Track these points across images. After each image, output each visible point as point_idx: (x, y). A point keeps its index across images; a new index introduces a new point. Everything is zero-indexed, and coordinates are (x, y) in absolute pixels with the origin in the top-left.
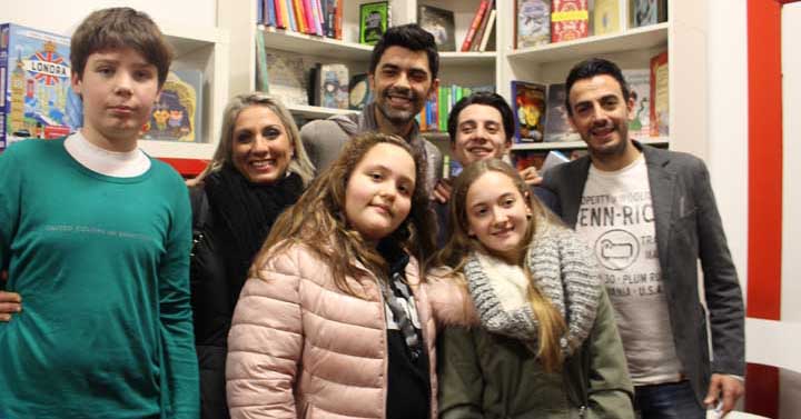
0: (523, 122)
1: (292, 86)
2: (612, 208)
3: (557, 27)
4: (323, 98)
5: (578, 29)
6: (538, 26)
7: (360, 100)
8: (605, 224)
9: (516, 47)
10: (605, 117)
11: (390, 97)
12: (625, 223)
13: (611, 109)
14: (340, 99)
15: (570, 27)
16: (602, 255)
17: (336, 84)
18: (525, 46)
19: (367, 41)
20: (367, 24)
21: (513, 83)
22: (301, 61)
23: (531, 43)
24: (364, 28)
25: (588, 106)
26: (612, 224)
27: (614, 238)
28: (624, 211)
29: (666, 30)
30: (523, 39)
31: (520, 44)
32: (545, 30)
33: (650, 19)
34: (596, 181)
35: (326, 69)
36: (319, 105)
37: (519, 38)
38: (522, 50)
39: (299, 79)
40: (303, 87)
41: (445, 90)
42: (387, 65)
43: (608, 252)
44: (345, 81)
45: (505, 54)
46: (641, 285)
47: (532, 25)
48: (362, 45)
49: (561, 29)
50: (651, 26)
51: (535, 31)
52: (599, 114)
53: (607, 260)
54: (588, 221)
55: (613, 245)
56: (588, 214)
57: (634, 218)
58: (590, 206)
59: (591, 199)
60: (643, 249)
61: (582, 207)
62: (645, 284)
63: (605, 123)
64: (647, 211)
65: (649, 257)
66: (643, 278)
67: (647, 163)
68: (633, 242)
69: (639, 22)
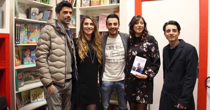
1: (22, 13)
3: (92, 2)
4: (32, 17)
5: (97, 3)
6: (87, 1)
7: (41, 18)
9: (81, 6)
14: (36, 18)
15: (95, 2)
17: (35, 13)
18: (83, 6)
21: (80, 15)
22: (24, 6)
23: (85, 6)
25: (111, 24)
27: (114, 52)
28: (116, 46)
29: (119, 5)
30: (83, 4)
31: (82, 6)
32: (89, 3)
34: (109, 40)
35: (32, 9)
36: (30, 19)
38: (83, 7)
39: (24, 11)
40: (25, 14)
43: (113, 55)
44: (38, 12)
45: (79, 8)
47: (85, 1)
48: (42, 3)
49: (93, 3)
50: (115, 4)
51: (86, 3)
52: (113, 26)
53: (113, 56)
54: (108, 49)
55: (114, 54)
56: (108, 47)
57: (118, 47)
58: (108, 46)
59: (108, 44)
60: (121, 54)
61: (106, 46)
62: (121, 61)
63: (114, 28)
64: (121, 46)
65: (122, 55)
66: (121, 59)
67: (121, 36)
68: (118, 52)
69: (112, 3)
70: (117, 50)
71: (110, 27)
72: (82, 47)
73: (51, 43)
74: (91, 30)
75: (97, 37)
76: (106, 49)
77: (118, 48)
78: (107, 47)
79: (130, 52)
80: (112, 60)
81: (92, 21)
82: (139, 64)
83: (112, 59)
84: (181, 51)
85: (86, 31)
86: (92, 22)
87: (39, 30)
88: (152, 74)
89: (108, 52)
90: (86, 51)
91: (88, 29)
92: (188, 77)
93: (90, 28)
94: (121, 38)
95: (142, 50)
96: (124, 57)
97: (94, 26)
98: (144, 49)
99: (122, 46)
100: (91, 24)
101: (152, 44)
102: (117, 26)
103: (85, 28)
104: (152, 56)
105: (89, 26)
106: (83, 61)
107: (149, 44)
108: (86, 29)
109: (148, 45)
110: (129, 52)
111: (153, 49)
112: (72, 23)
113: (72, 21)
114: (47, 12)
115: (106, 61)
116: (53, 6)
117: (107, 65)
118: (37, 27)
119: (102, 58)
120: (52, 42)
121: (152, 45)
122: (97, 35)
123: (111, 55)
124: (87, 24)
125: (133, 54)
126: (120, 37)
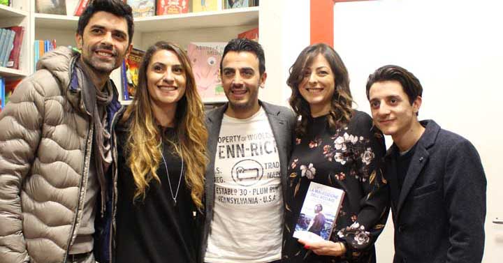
2: (243, 145)
8: (238, 156)
10: (242, 83)
11: (97, 52)
12: (252, 155)
13: (249, 78)
15: (174, 3)
16: (238, 177)
25: (231, 72)
26: (243, 156)
27: (246, 165)
28: (252, 146)
29: (258, 12)
32: (151, 4)
33: (242, 4)
34: (229, 125)
42: (95, 26)
43: (241, 175)
46: (265, 195)
49: (166, 4)
50: (243, 9)
51: (141, 4)
52: (238, 79)
53: (241, 180)
54: (224, 154)
55: (244, 170)
56: (225, 150)
57: (258, 151)
58: (225, 144)
59: (225, 138)
60: (266, 172)
61: (219, 144)
62: (267, 195)
63: (240, 86)
64: (267, 145)
65: (270, 176)
66: (266, 191)
67: (267, 113)
68: (259, 167)
69: (231, 4)
70: (255, 157)
71: (228, 81)
72: (142, 147)
73: (41, 137)
74: (176, 88)
75: (195, 114)
76: (217, 154)
77: (257, 154)
78: (221, 146)
79: (294, 166)
80: (236, 191)
81: (180, 58)
82: (320, 208)
83: (238, 187)
84: (428, 159)
85: (158, 94)
86: (178, 63)
88: (361, 236)
89: (224, 166)
90: (154, 163)
91: (166, 84)
92: (456, 239)
93: (172, 82)
94: (269, 119)
95: (330, 160)
96: (277, 182)
97: (184, 75)
98: (338, 155)
99: (272, 146)
100: (175, 69)
101: (362, 138)
102: (252, 81)
103: (156, 83)
104: (364, 180)
105: (170, 75)
106: (141, 196)
107: (354, 140)
108: (159, 87)
109: (348, 144)
110: (291, 167)
111: (366, 156)
114: (4, 34)
115: (217, 195)
117: (222, 208)
119: (204, 187)
120: (46, 137)
121: (363, 141)
122: (195, 107)
123: (235, 175)
124: (161, 68)
125: (303, 174)
126: (266, 118)
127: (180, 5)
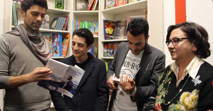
0: (107, 33)
2: (130, 63)
6: (112, 2)
7: (54, 26)
8: (126, 67)
9: (105, 9)
15: (120, 2)
17: (45, 21)
19: (57, 7)
20: (58, 2)
21: (104, 20)
23: (110, 7)
24: (57, 3)
30: (107, 6)
31: (106, 8)
32: (114, 4)
37: (106, 6)
38: (107, 9)
41: (82, 23)
44: (48, 20)
45: (101, 11)
47: (110, 2)
48: (57, 9)
49: (118, 3)
51: (111, 4)
55: (125, 74)
57: (135, 67)
60: (133, 77)
87: (52, 41)
112: (95, 31)
113: (95, 28)
114: (62, 19)
116: (69, 12)
118: (48, 36)
127: (123, 2)
